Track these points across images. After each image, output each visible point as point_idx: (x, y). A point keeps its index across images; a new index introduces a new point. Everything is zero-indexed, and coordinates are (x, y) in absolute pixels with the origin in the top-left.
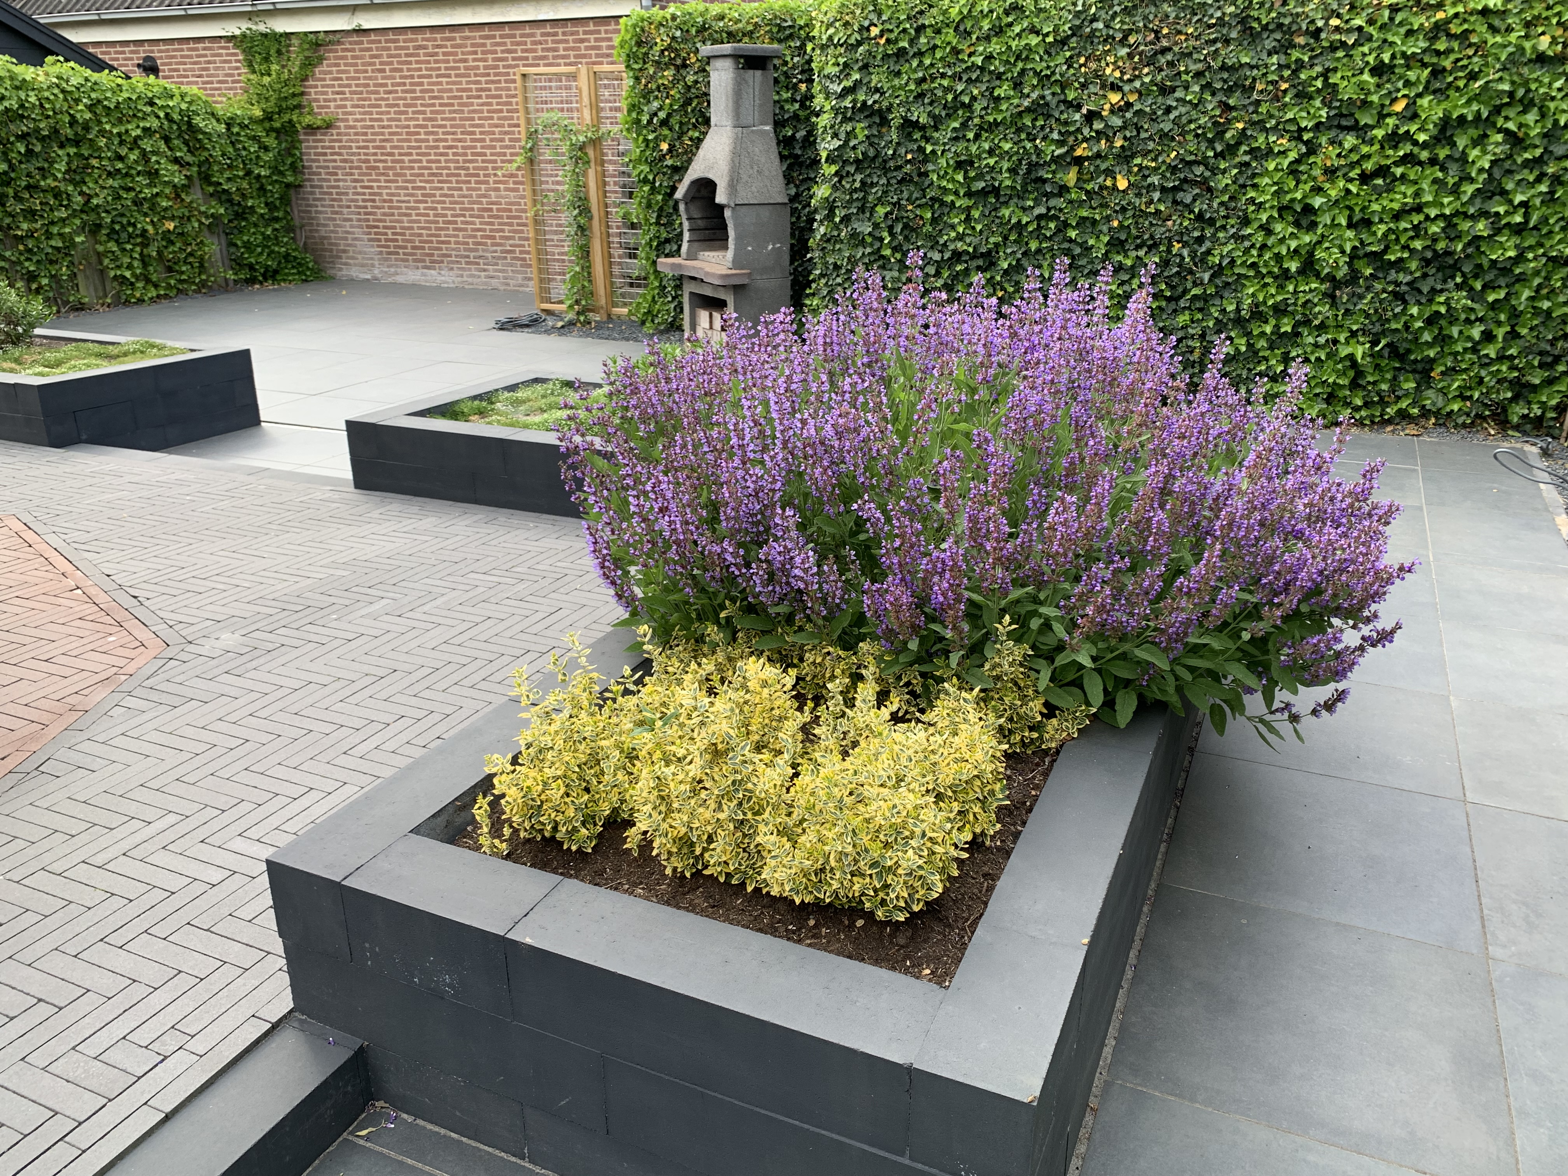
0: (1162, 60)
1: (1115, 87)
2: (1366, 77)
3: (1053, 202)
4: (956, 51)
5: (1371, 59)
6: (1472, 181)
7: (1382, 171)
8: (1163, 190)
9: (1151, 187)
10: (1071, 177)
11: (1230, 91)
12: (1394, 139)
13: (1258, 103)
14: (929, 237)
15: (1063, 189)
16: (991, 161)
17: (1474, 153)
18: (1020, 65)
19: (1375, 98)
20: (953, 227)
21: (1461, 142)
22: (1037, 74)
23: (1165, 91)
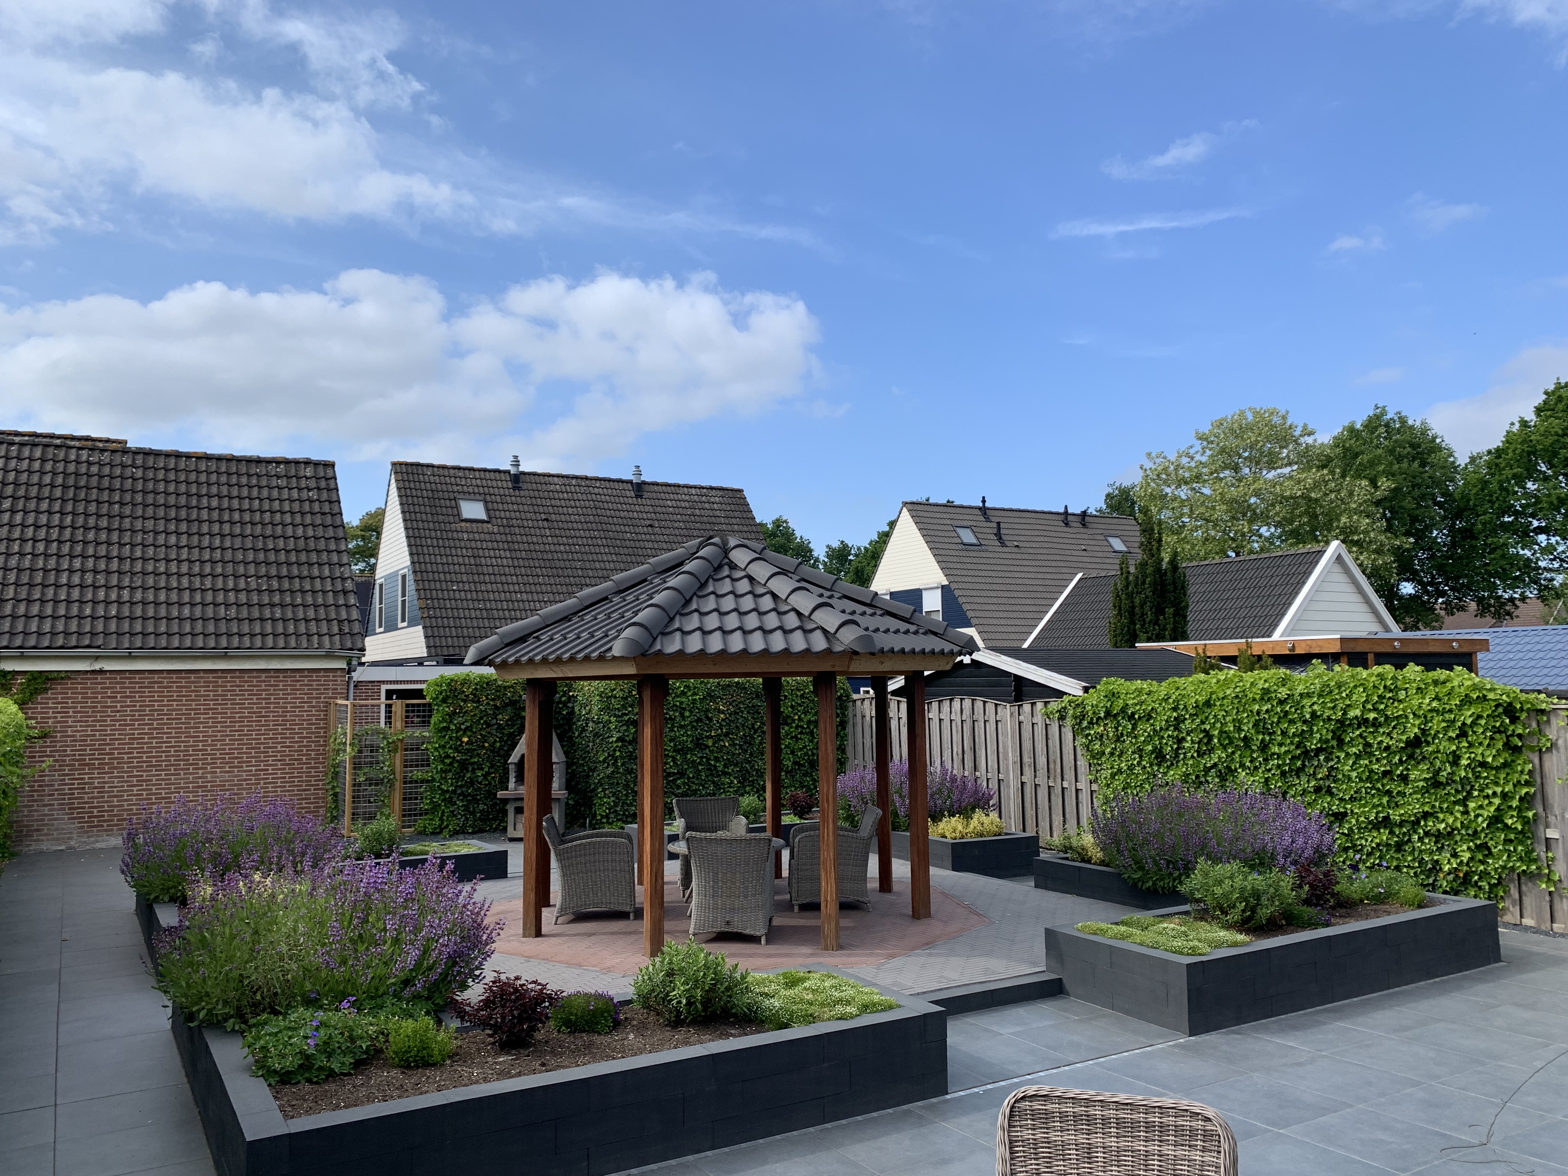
1: (723, 712)
15: (708, 747)
19: (792, 715)
23: (736, 713)
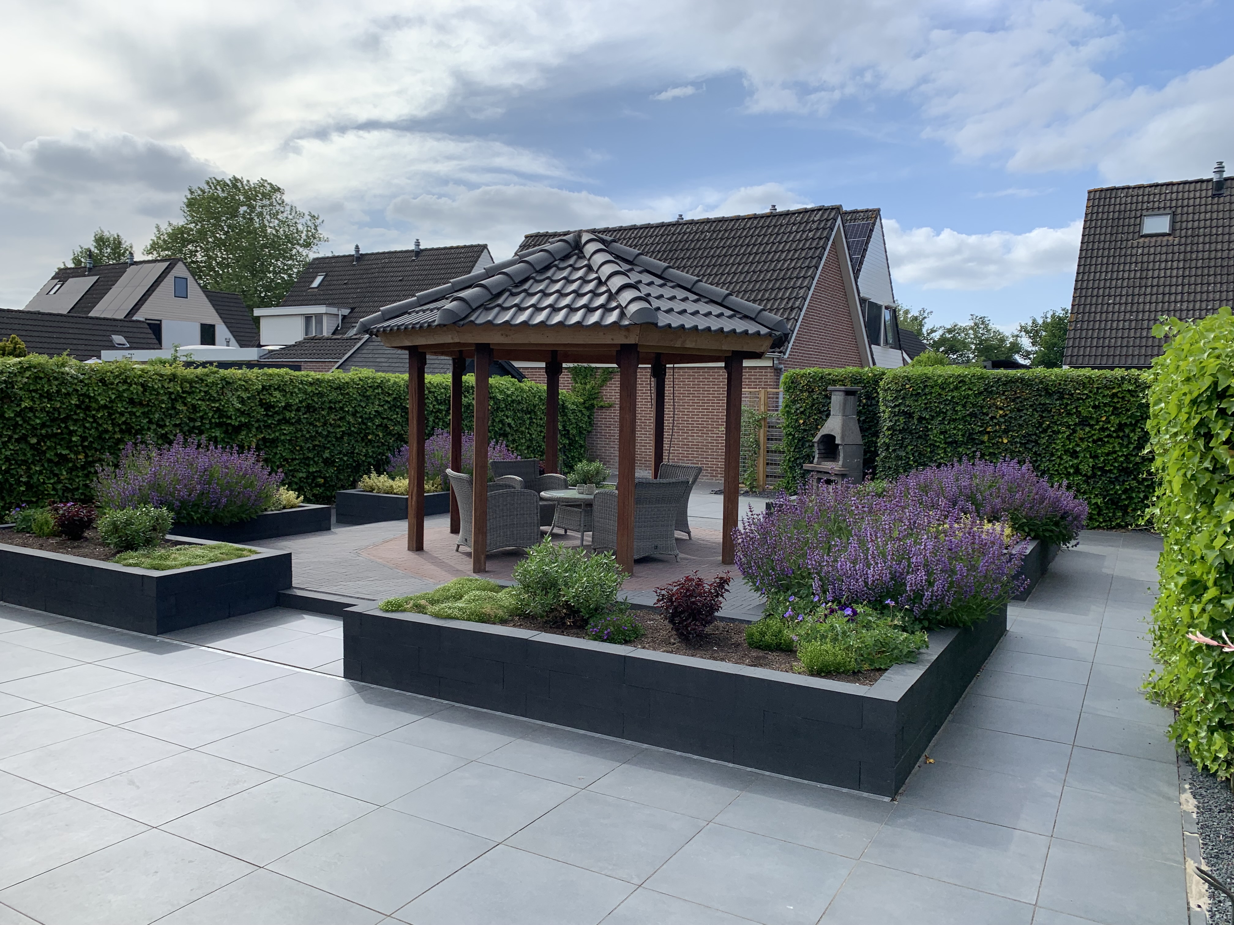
0: (1018, 401)
1: (1001, 409)
2: (1090, 409)
3: (979, 447)
4: (940, 394)
5: (1092, 403)
6: (1132, 444)
7: (1100, 439)
8: (1021, 443)
9: (1016, 443)
10: (986, 438)
11: (1043, 412)
12: (1103, 429)
13: (1053, 416)
14: (929, 457)
15: (983, 442)
16: (955, 432)
17: (1132, 435)
18: (965, 400)
19: (1095, 416)
20: (939, 454)
21: (1127, 431)
22: (971, 403)
23: (1019, 410)
